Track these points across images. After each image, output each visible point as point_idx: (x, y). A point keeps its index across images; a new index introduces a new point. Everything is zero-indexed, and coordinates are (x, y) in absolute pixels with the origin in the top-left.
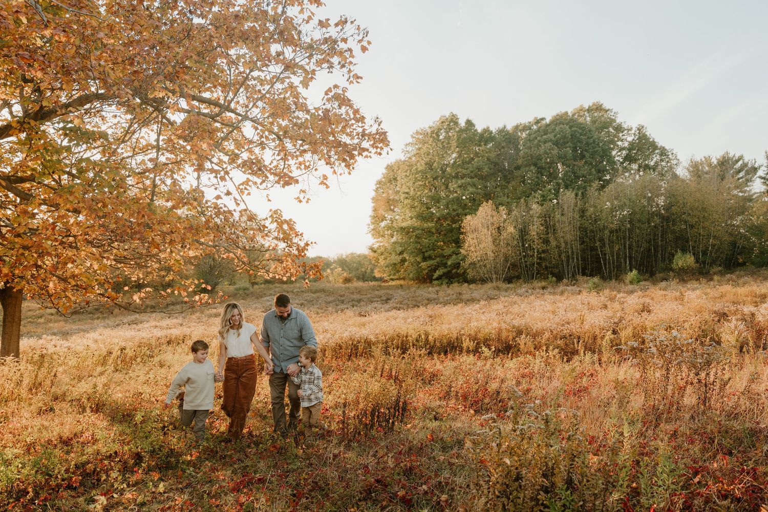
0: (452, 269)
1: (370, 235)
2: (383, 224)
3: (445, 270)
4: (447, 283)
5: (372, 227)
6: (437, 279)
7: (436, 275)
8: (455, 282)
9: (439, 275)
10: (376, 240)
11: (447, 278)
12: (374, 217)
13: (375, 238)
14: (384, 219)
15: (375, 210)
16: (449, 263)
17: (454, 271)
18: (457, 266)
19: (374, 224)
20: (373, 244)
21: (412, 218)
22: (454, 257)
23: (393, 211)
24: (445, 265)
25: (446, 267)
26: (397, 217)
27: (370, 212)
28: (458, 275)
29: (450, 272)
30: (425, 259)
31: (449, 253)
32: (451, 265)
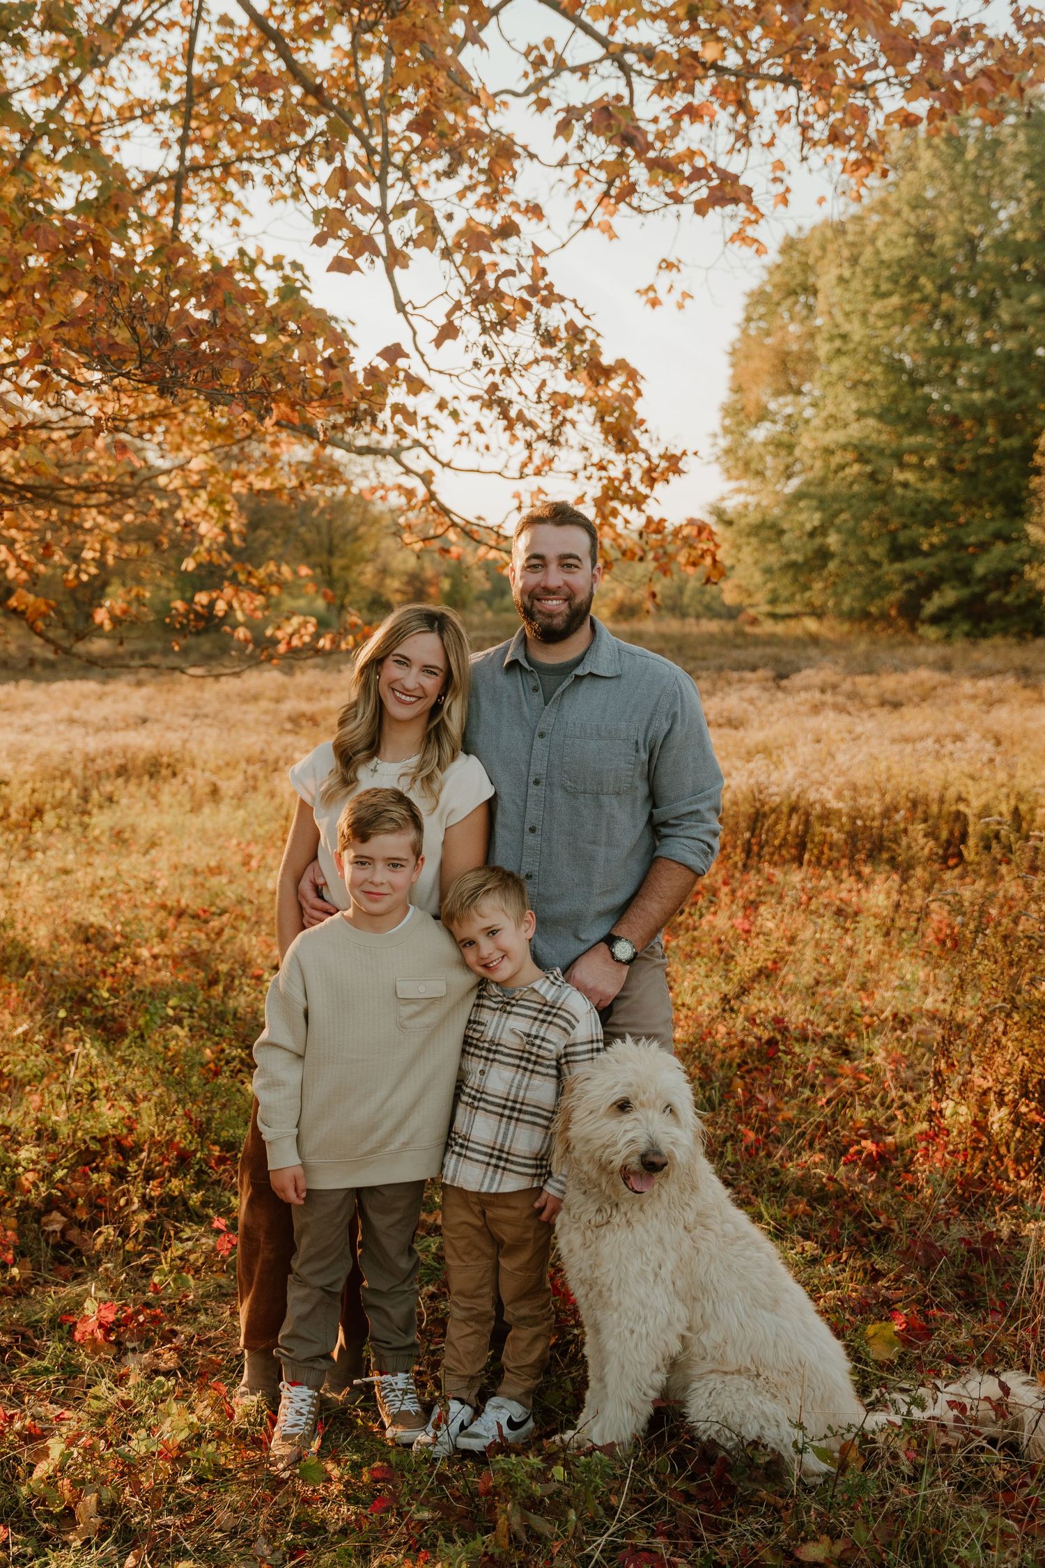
0: (987, 592)
1: (716, 469)
2: (760, 434)
3: (965, 593)
4: (967, 635)
5: (724, 442)
6: (936, 620)
7: (931, 606)
8: (994, 632)
9: (942, 609)
10: (733, 485)
11: (968, 616)
12: (731, 411)
13: (729, 478)
14: (763, 415)
15: (738, 389)
16: (980, 569)
17: (994, 596)
18: (1006, 578)
19: (732, 432)
20: (723, 499)
21: (861, 415)
22: (999, 548)
23: (798, 392)
24: (963, 576)
25: (966, 583)
26: (808, 413)
27: (721, 393)
28: (1004, 612)
29: (978, 599)
30: (898, 552)
31: (983, 537)
32: (983, 579)
